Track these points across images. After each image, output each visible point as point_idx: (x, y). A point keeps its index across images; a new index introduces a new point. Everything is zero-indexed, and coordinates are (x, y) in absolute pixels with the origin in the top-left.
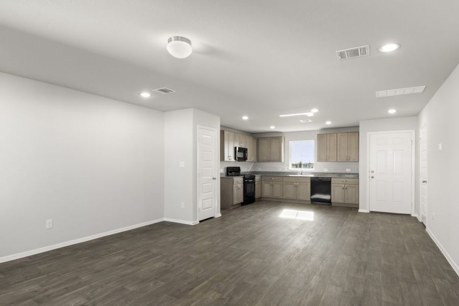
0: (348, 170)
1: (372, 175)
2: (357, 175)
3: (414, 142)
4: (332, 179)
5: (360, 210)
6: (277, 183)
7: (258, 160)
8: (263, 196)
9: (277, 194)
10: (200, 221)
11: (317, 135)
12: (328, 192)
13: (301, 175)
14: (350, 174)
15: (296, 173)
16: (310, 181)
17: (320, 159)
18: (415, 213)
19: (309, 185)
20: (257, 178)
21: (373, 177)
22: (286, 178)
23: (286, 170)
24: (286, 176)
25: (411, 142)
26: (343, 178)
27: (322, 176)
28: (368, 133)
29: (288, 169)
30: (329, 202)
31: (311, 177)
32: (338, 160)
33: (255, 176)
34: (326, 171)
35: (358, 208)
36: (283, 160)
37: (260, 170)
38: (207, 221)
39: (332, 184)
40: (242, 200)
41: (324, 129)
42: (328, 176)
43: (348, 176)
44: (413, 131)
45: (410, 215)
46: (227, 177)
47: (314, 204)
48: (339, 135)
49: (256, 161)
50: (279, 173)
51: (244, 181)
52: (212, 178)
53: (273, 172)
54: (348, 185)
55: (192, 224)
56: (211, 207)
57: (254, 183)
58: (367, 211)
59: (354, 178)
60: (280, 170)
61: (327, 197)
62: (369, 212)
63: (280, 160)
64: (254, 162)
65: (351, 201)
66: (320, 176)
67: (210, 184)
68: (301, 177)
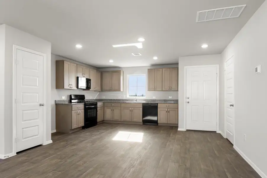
0: (170, 98)
1: (188, 100)
2: (176, 102)
3: (218, 75)
4: (158, 104)
5: (179, 129)
6: (117, 108)
7: (102, 90)
8: (105, 119)
9: (117, 117)
10: (17, 153)
11: (147, 70)
12: (156, 114)
13: (136, 102)
14: (171, 100)
15: (132, 100)
16: (142, 107)
17: (149, 89)
18: (219, 130)
19: (141, 109)
20: (99, 104)
21: (188, 103)
22: (124, 104)
23: (124, 98)
24: (124, 103)
25: (216, 74)
26: (167, 103)
27: (151, 102)
28: (185, 67)
29: (126, 97)
30: (156, 122)
31: (143, 103)
32: (163, 90)
33: (97, 103)
34: (154, 98)
35: (177, 127)
36: (122, 90)
37: (104, 98)
38: (28, 151)
39: (158, 109)
40: (82, 124)
41: (153, 65)
42: (156, 103)
43: (170, 102)
44: (218, 66)
45: (216, 132)
46: (70, 104)
47: (145, 124)
48: (163, 70)
49: (100, 90)
50: (119, 100)
51: (85, 107)
52: (39, 104)
53: (114, 100)
54: (170, 109)
55: (3, 158)
56: (37, 135)
57: (96, 108)
58: (184, 130)
59: (174, 103)
60: (120, 98)
61: (154, 118)
62: (185, 130)
63: (119, 90)
64: (99, 92)
65: (172, 121)
66: (149, 103)
67: (36, 111)
68: (135, 103)
